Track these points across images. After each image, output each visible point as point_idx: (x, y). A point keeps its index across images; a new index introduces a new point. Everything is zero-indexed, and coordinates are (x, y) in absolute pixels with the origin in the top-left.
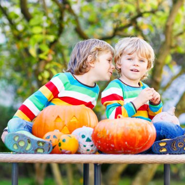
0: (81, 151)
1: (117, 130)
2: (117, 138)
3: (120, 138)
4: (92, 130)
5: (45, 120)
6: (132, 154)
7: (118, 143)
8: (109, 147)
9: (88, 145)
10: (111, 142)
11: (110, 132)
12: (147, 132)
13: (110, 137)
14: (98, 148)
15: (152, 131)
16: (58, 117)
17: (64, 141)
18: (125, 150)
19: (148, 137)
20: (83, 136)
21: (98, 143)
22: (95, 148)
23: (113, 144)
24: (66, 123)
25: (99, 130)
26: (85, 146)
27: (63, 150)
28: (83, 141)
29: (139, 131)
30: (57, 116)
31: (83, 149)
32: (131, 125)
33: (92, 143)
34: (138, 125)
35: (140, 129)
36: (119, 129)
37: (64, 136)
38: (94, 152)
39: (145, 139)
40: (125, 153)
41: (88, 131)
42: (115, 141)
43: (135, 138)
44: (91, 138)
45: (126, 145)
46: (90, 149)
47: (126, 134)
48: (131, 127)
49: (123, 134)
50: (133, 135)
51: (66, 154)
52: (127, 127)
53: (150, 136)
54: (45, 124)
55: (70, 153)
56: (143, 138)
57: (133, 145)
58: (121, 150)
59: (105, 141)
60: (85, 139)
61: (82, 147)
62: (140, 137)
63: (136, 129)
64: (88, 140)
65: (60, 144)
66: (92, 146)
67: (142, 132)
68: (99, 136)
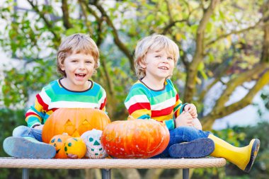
0: (89, 155)
1: (127, 132)
2: (127, 141)
3: (130, 141)
4: (101, 132)
5: (55, 124)
6: (144, 158)
7: (129, 147)
8: (119, 151)
9: (97, 148)
10: (120, 145)
11: (119, 135)
12: (160, 134)
13: (120, 140)
14: (107, 152)
15: (165, 133)
16: (69, 120)
17: (69, 145)
18: (135, 154)
19: (161, 140)
20: (91, 140)
21: (107, 147)
22: (104, 152)
23: (123, 147)
24: (77, 127)
25: (107, 133)
26: (93, 150)
27: (69, 155)
28: (91, 145)
29: (150, 133)
30: (67, 120)
31: (91, 154)
32: (142, 126)
33: (100, 146)
34: (150, 126)
35: (152, 130)
36: (129, 131)
37: (70, 140)
38: (103, 156)
39: (157, 142)
40: (137, 157)
41: (96, 134)
42: (125, 144)
43: (146, 141)
44: (99, 141)
45: (137, 149)
46: (99, 152)
47: (137, 137)
48: (142, 129)
49: (134, 137)
50: (144, 138)
51: (73, 158)
52: (138, 128)
53: (163, 139)
54: (55, 128)
55: (77, 158)
56: (155, 141)
57: (145, 149)
58: (131, 154)
59: (114, 144)
60: (93, 142)
61: (90, 151)
62: (152, 140)
63: (148, 131)
64: (96, 143)
65: (66, 149)
66: (100, 149)
67: (154, 134)
68: (108, 139)
